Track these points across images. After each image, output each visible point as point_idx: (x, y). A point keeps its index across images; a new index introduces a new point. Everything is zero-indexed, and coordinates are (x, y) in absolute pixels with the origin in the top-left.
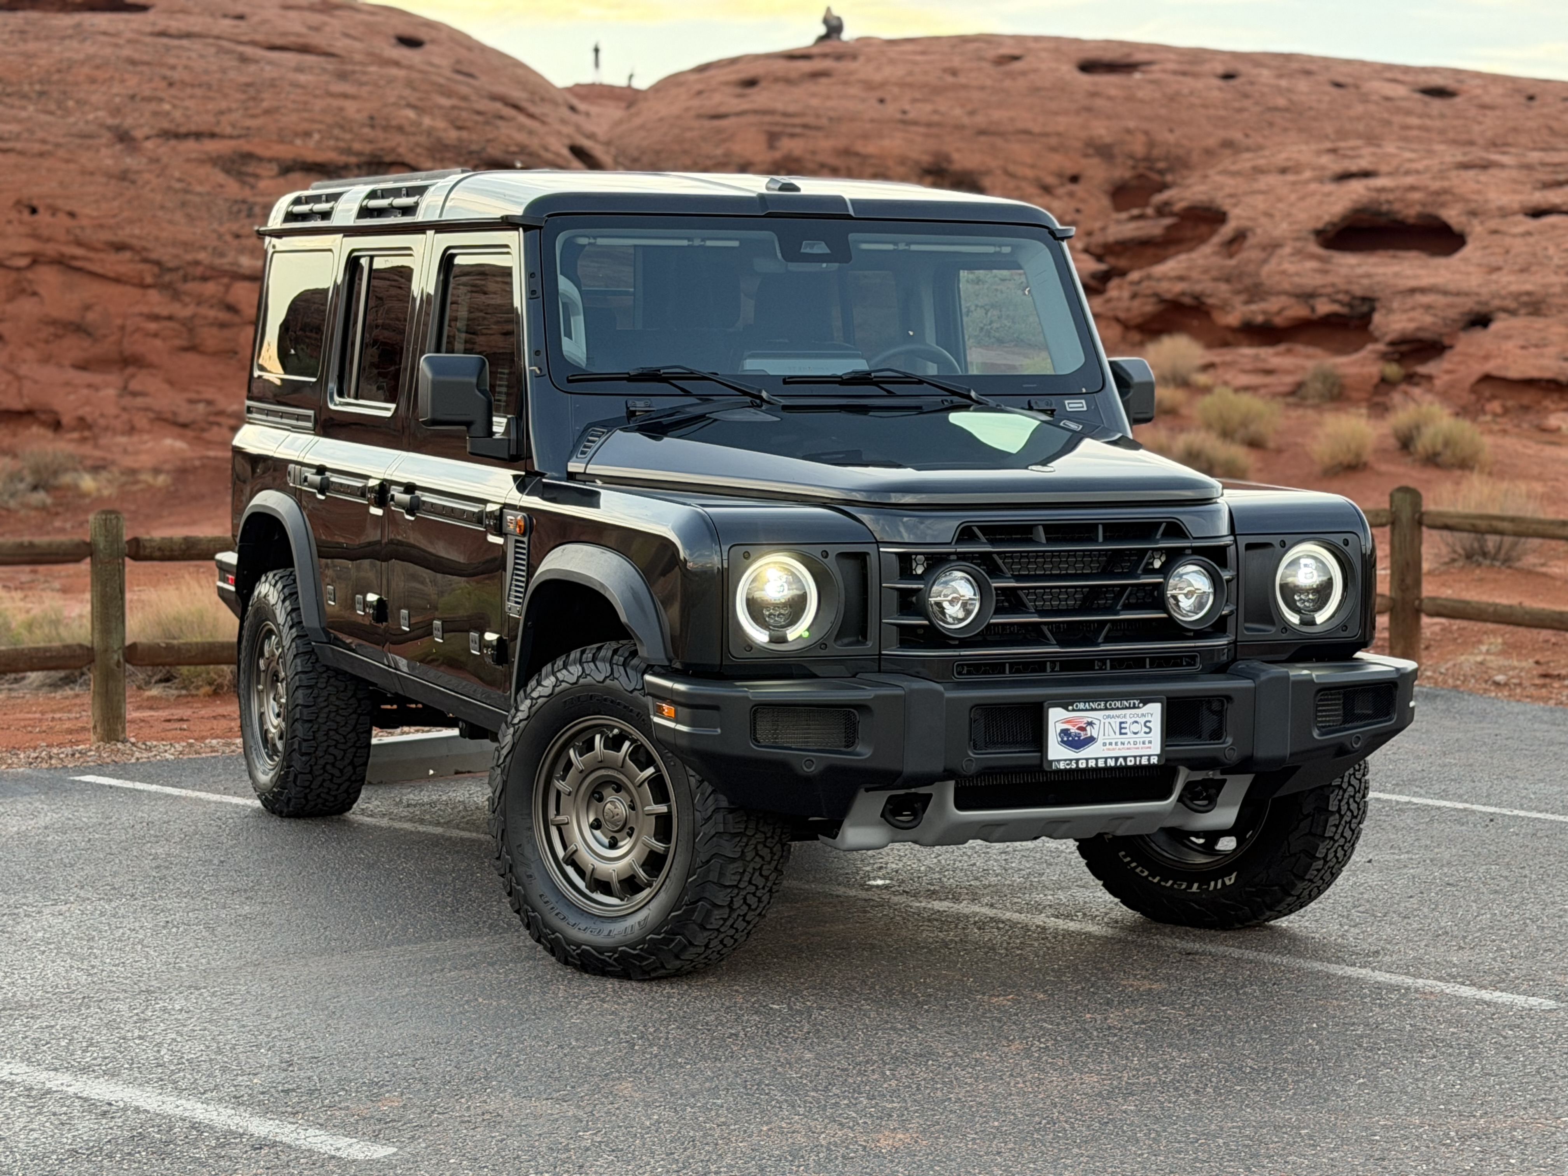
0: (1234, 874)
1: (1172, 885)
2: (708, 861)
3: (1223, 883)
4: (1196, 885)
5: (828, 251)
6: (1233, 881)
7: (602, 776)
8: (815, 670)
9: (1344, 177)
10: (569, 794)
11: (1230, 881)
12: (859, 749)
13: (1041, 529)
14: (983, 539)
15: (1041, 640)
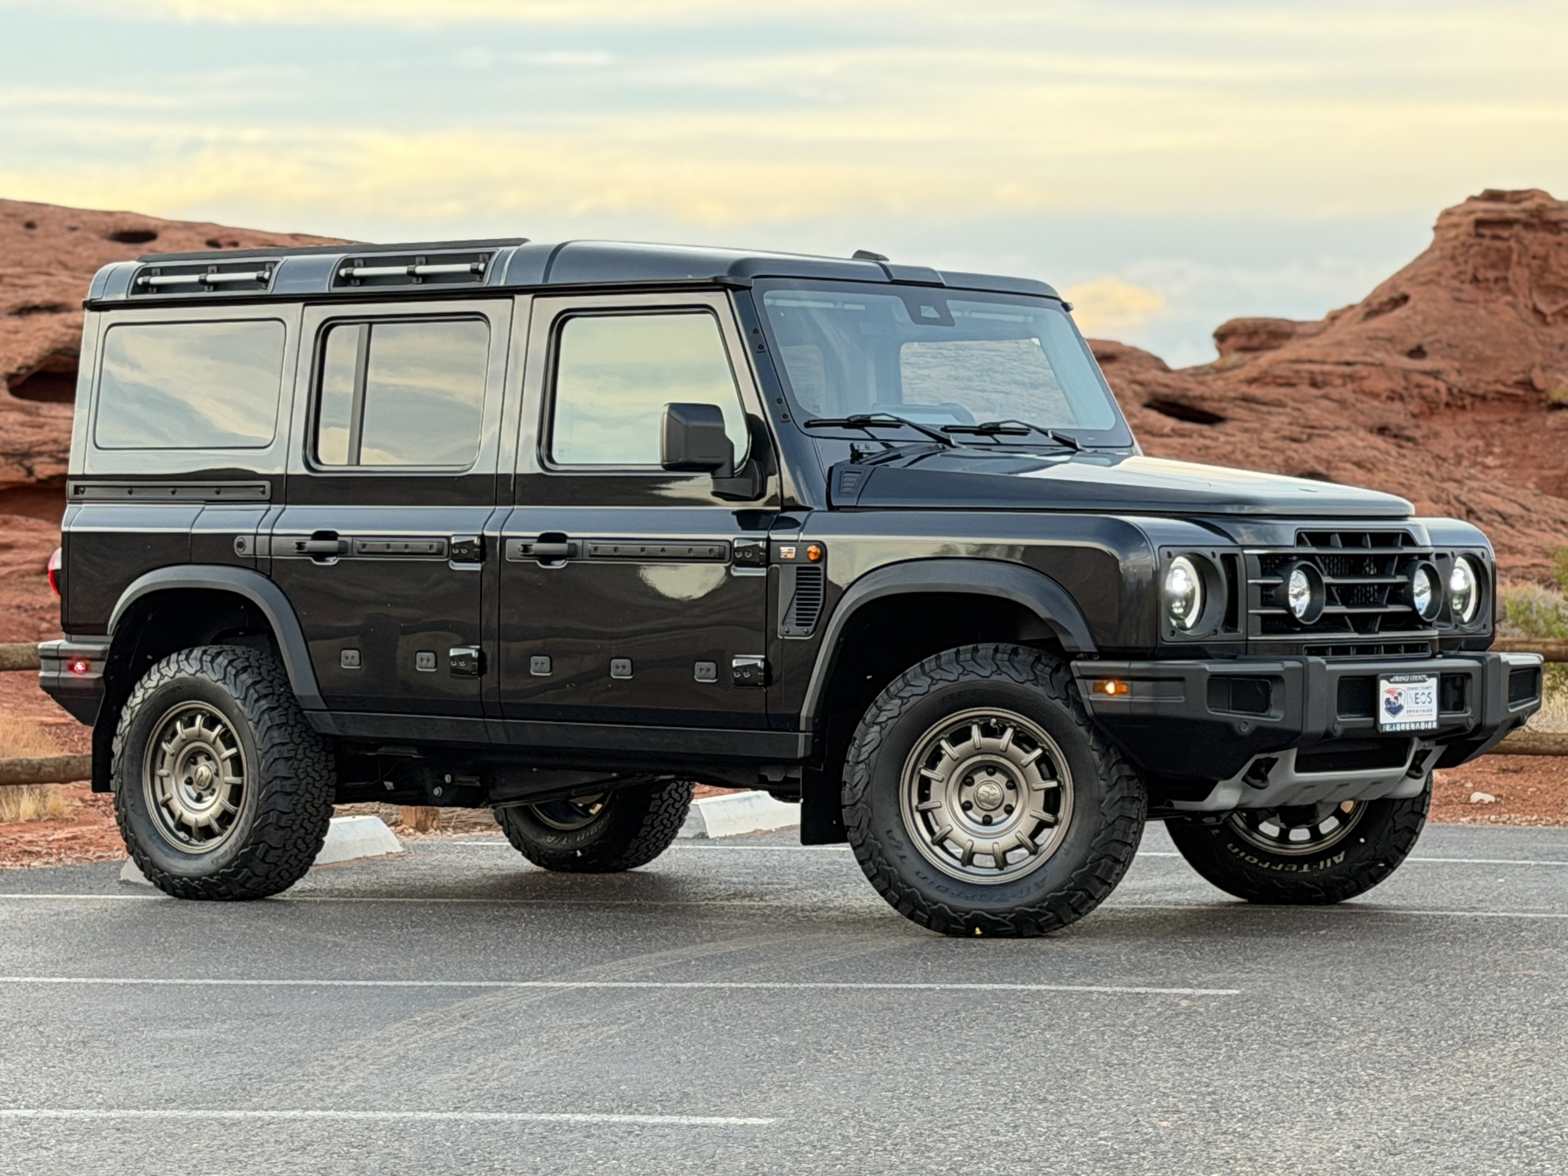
0: (1343, 853)
1: (1283, 869)
2: (1113, 822)
3: (1333, 862)
4: (1306, 867)
5: (937, 316)
6: (1341, 859)
7: (974, 764)
8: (1210, 652)
9: (25, 310)
10: (942, 781)
11: (1339, 859)
12: (1273, 712)
13: (1337, 536)
14: (1309, 544)
15: (1344, 628)
